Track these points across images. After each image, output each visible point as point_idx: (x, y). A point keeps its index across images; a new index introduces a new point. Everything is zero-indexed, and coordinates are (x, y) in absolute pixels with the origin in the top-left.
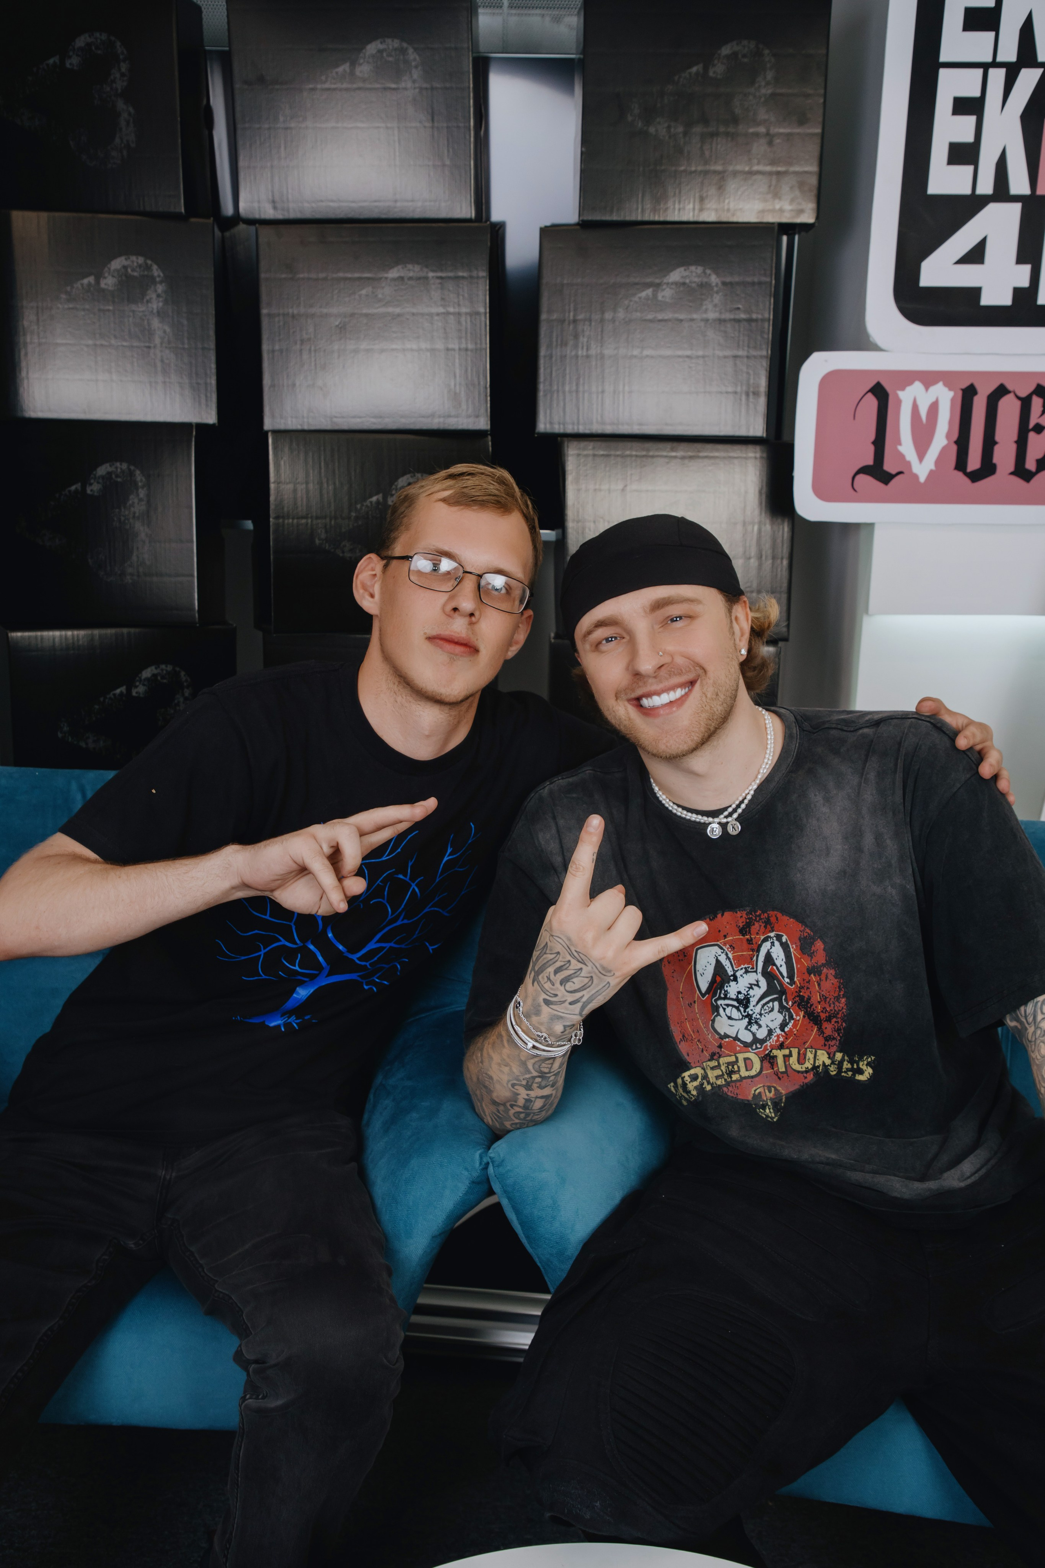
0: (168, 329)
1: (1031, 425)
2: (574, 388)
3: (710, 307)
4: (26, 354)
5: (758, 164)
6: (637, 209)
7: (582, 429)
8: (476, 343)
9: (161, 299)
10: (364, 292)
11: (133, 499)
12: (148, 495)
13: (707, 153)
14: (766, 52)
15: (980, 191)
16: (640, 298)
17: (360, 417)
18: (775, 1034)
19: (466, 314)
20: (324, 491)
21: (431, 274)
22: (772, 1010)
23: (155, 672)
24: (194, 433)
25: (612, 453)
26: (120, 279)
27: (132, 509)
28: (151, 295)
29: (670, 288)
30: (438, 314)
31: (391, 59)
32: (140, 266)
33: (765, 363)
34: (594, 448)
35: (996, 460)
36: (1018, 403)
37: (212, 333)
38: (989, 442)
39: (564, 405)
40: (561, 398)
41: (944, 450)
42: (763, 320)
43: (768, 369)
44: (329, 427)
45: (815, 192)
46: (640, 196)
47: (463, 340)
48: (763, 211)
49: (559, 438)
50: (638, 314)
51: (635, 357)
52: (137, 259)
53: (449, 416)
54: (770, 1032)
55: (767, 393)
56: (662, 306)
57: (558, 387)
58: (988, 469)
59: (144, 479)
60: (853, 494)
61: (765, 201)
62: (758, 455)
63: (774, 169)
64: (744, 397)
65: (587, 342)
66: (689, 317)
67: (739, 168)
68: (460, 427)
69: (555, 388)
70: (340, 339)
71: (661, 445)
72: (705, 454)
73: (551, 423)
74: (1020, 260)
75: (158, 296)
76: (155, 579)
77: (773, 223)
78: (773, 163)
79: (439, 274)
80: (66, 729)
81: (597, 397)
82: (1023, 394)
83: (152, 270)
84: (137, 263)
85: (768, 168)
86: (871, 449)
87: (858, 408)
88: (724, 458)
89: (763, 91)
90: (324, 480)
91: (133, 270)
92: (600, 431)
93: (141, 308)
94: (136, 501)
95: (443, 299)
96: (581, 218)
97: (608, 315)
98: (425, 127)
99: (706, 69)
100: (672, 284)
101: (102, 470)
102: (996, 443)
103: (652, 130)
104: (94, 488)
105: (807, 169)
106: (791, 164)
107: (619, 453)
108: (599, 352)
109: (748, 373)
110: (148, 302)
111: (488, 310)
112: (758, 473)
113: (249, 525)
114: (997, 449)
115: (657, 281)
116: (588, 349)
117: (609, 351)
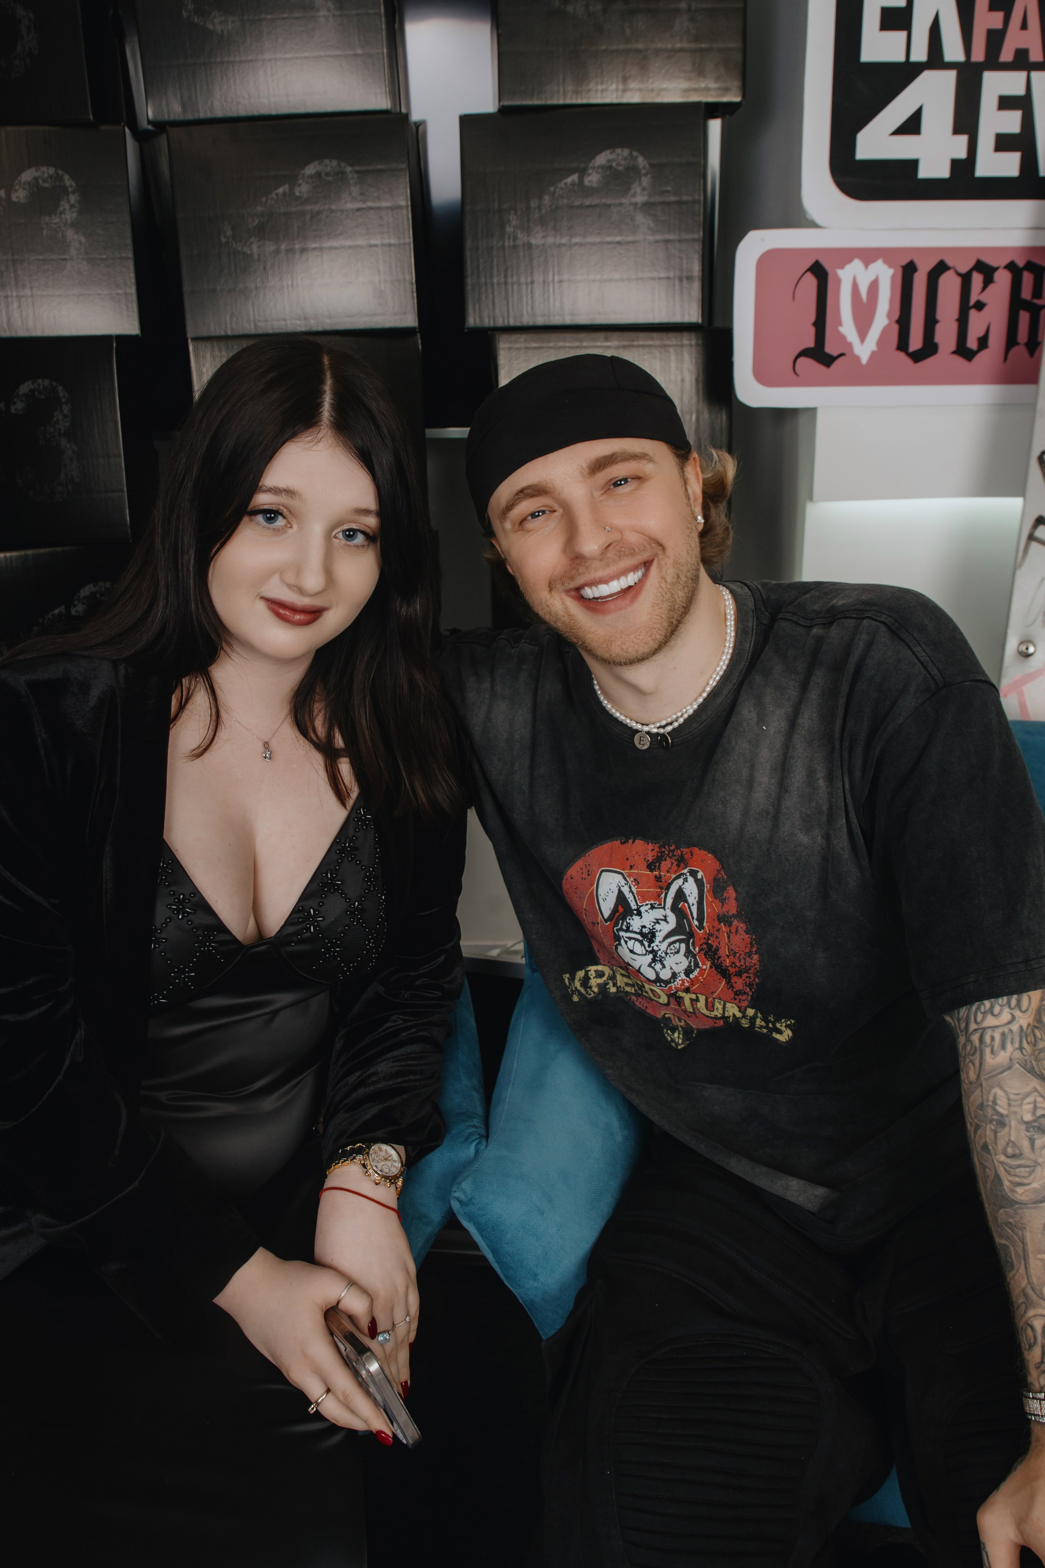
0: (84, 240)
1: (972, 302)
2: (502, 280)
3: (639, 190)
5: (680, 41)
6: (558, 92)
7: (512, 323)
8: (399, 238)
9: (74, 210)
10: (280, 190)
11: (57, 415)
12: (72, 411)
13: (628, 31)
15: (914, 58)
16: (566, 184)
17: (285, 320)
18: (680, 978)
19: (387, 208)
21: (349, 169)
22: (678, 952)
23: (92, 590)
24: (115, 345)
25: (544, 345)
26: (31, 191)
27: (57, 426)
28: (64, 205)
29: (597, 173)
30: (359, 210)
32: (51, 177)
33: (698, 247)
34: (525, 341)
35: (937, 339)
36: (958, 280)
37: (129, 241)
38: (931, 321)
39: (493, 298)
40: (490, 291)
41: (885, 331)
42: (694, 202)
43: (701, 253)
44: (253, 332)
45: (742, 67)
46: (561, 77)
47: (386, 236)
48: (686, 91)
49: (489, 332)
50: (565, 201)
51: (564, 245)
52: (48, 169)
53: (375, 315)
54: (674, 975)
55: (701, 278)
56: (588, 191)
57: (486, 280)
58: (929, 348)
59: (67, 395)
60: (795, 378)
61: (691, 78)
62: (693, 342)
63: (698, 46)
64: (677, 283)
65: (514, 231)
66: (617, 201)
67: (659, 45)
68: (387, 325)
69: (483, 280)
70: (259, 241)
71: (594, 335)
72: (641, 343)
73: (481, 318)
74: (957, 130)
75: (72, 206)
76: (85, 496)
77: (700, 102)
78: (696, 39)
79: (357, 168)
81: (527, 289)
82: (963, 270)
83: (64, 180)
84: (48, 174)
85: (693, 46)
86: (812, 330)
87: (797, 290)
88: (660, 346)
91: (45, 181)
92: (531, 324)
93: (56, 220)
94: (61, 417)
95: (362, 194)
96: (501, 104)
97: (533, 204)
98: (334, 15)
100: (598, 167)
101: (25, 388)
102: (937, 323)
103: (570, 8)
105: (729, 45)
106: (714, 41)
107: (551, 345)
108: (526, 241)
109: (681, 258)
110: (61, 213)
111: (409, 203)
112: (694, 361)
114: (938, 327)
115: (582, 166)
116: (515, 239)
117: (536, 240)
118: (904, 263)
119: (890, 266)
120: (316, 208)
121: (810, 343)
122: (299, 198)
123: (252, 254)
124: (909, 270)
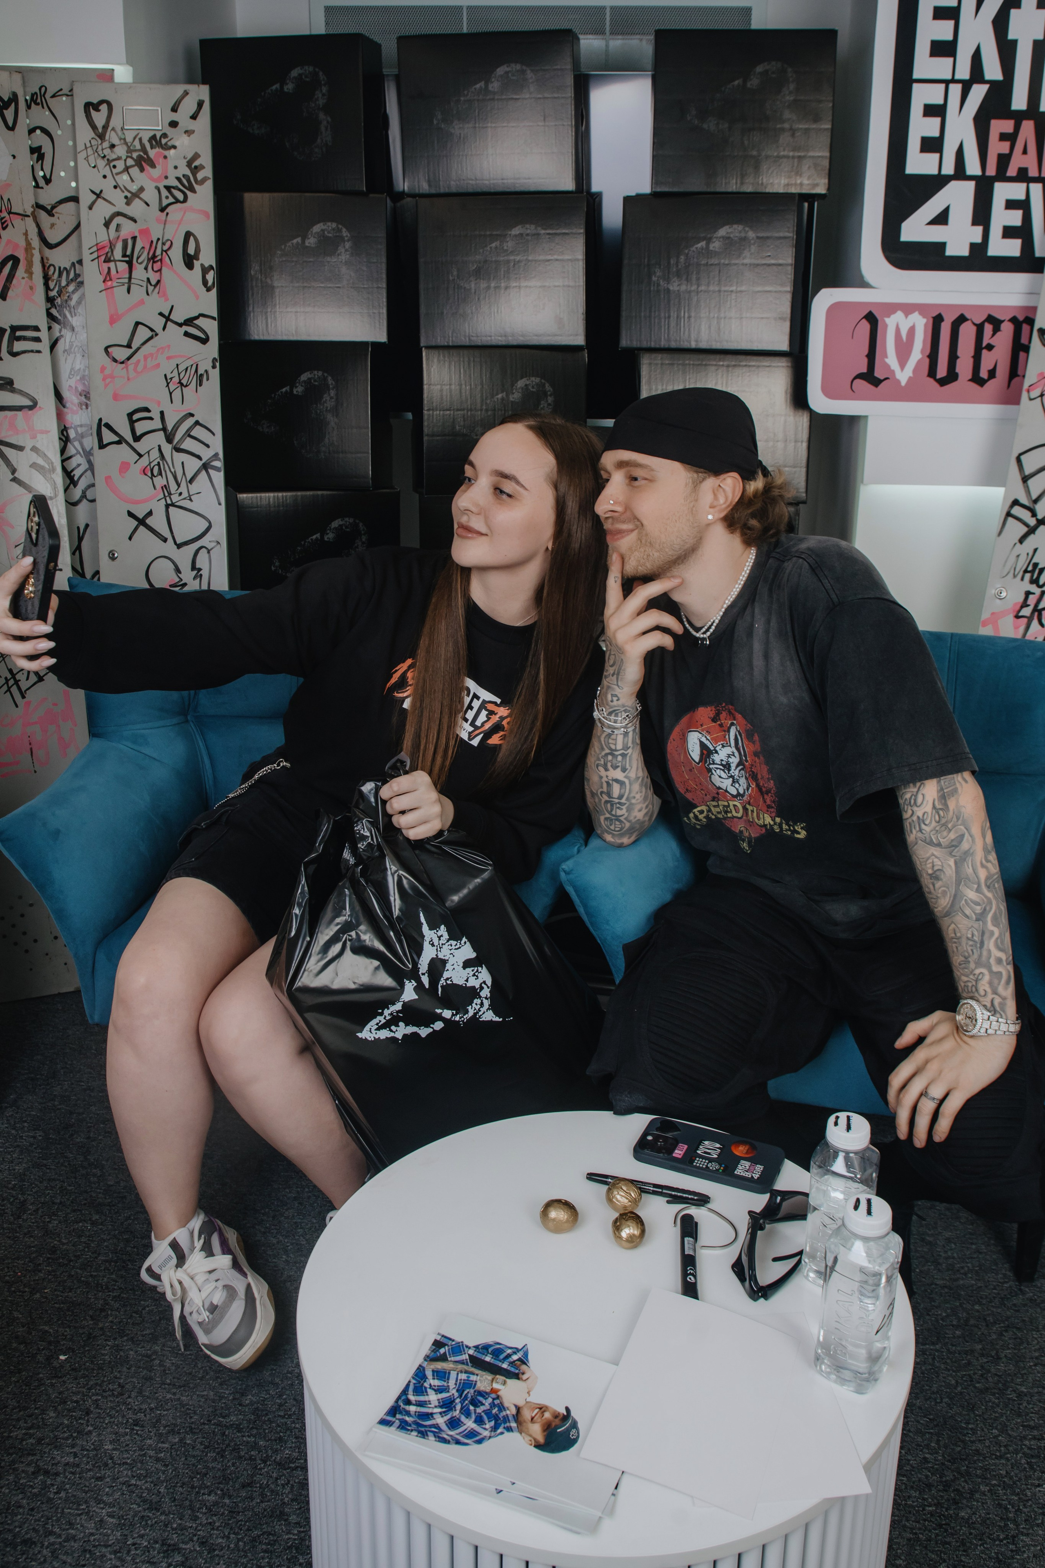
0: (353, 274)
1: (984, 345)
2: (648, 314)
3: (749, 255)
4: (253, 294)
5: (784, 150)
7: (653, 345)
8: (575, 282)
9: (348, 253)
10: (493, 245)
11: (326, 397)
12: (337, 395)
13: (746, 142)
14: (790, 70)
15: (944, 172)
16: (697, 248)
17: (490, 337)
19: (569, 260)
20: (463, 391)
21: (543, 232)
23: (341, 523)
24: (370, 349)
25: (674, 362)
26: (319, 238)
27: (326, 405)
28: (341, 249)
29: (720, 241)
30: (548, 260)
31: (514, 78)
32: (334, 229)
33: (789, 297)
34: (660, 359)
35: (957, 371)
36: (974, 328)
37: (384, 276)
38: (953, 357)
39: (639, 327)
40: (638, 321)
41: (919, 362)
42: (787, 265)
43: (790, 301)
44: (468, 344)
45: (827, 171)
46: (697, 173)
47: (566, 280)
48: (788, 185)
49: (636, 351)
50: (696, 260)
51: (693, 291)
52: (332, 224)
53: (555, 336)
55: (791, 319)
56: (712, 254)
57: (636, 313)
58: (952, 376)
59: (334, 383)
60: (852, 394)
61: (789, 177)
62: (785, 364)
63: (797, 154)
64: (773, 321)
65: (658, 280)
66: (732, 262)
67: (770, 153)
68: (564, 343)
69: (634, 314)
72: (743, 364)
73: (630, 340)
74: (975, 223)
75: (346, 250)
76: (341, 455)
77: (794, 194)
78: (795, 150)
79: (549, 231)
80: (277, 564)
81: (665, 322)
82: (978, 322)
83: (342, 232)
84: (332, 227)
85: (791, 154)
86: (866, 360)
87: (855, 331)
89: (787, 98)
90: (463, 382)
91: (329, 232)
92: (666, 346)
93: (334, 259)
94: (328, 398)
95: (551, 250)
96: (653, 190)
97: (673, 261)
99: (745, 82)
100: (720, 237)
101: (304, 377)
102: (958, 357)
104: (299, 390)
105: (820, 154)
106: (808, 151)
108: (666, 287)
109: (775, 304)
110: (339, 255)
111: (584, 258)
112: (784, 378)
113: (410, 416)
114: (958, 361)
115: (709, 236)
116: (658, 285)
117: (674, 286)
118: (934, 315)
119: (924, 317)
120: (518, 258)
121: (864, 370)
122: (507, 250)
123: (470, 289)
124: (938, 320)
